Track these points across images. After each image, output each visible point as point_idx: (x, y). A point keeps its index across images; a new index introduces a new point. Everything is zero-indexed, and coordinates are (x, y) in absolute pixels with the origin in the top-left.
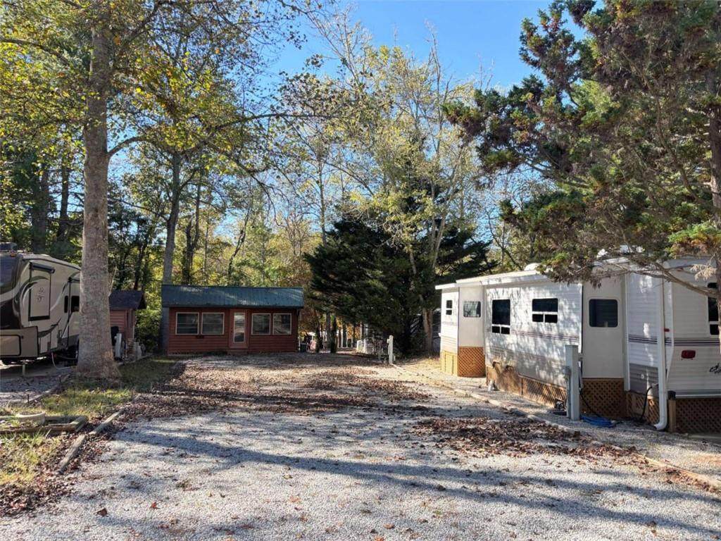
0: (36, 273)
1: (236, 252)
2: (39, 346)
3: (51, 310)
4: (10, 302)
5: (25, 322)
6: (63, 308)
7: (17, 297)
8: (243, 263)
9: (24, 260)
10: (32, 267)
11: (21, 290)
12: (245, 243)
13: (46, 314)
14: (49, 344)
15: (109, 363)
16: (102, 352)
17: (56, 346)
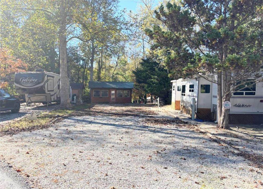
0: (49, 78)
1: (115, 70)
2: (51, 99)
3: (54, 88)
4: (42, 86)
5: (46, 92)
6: (58, 88)
7: (44, 85)
8: (117, 74)
9: (45, 74)
10: (48, 76)
11: (45, 83)
12: (118, 67)
13: (53, 90)
14: (54, 98)
15: (69, 103)
16: (67, 100)
17: (56, 99)
